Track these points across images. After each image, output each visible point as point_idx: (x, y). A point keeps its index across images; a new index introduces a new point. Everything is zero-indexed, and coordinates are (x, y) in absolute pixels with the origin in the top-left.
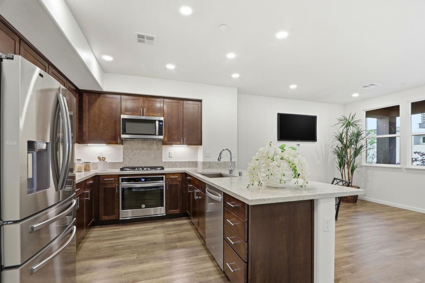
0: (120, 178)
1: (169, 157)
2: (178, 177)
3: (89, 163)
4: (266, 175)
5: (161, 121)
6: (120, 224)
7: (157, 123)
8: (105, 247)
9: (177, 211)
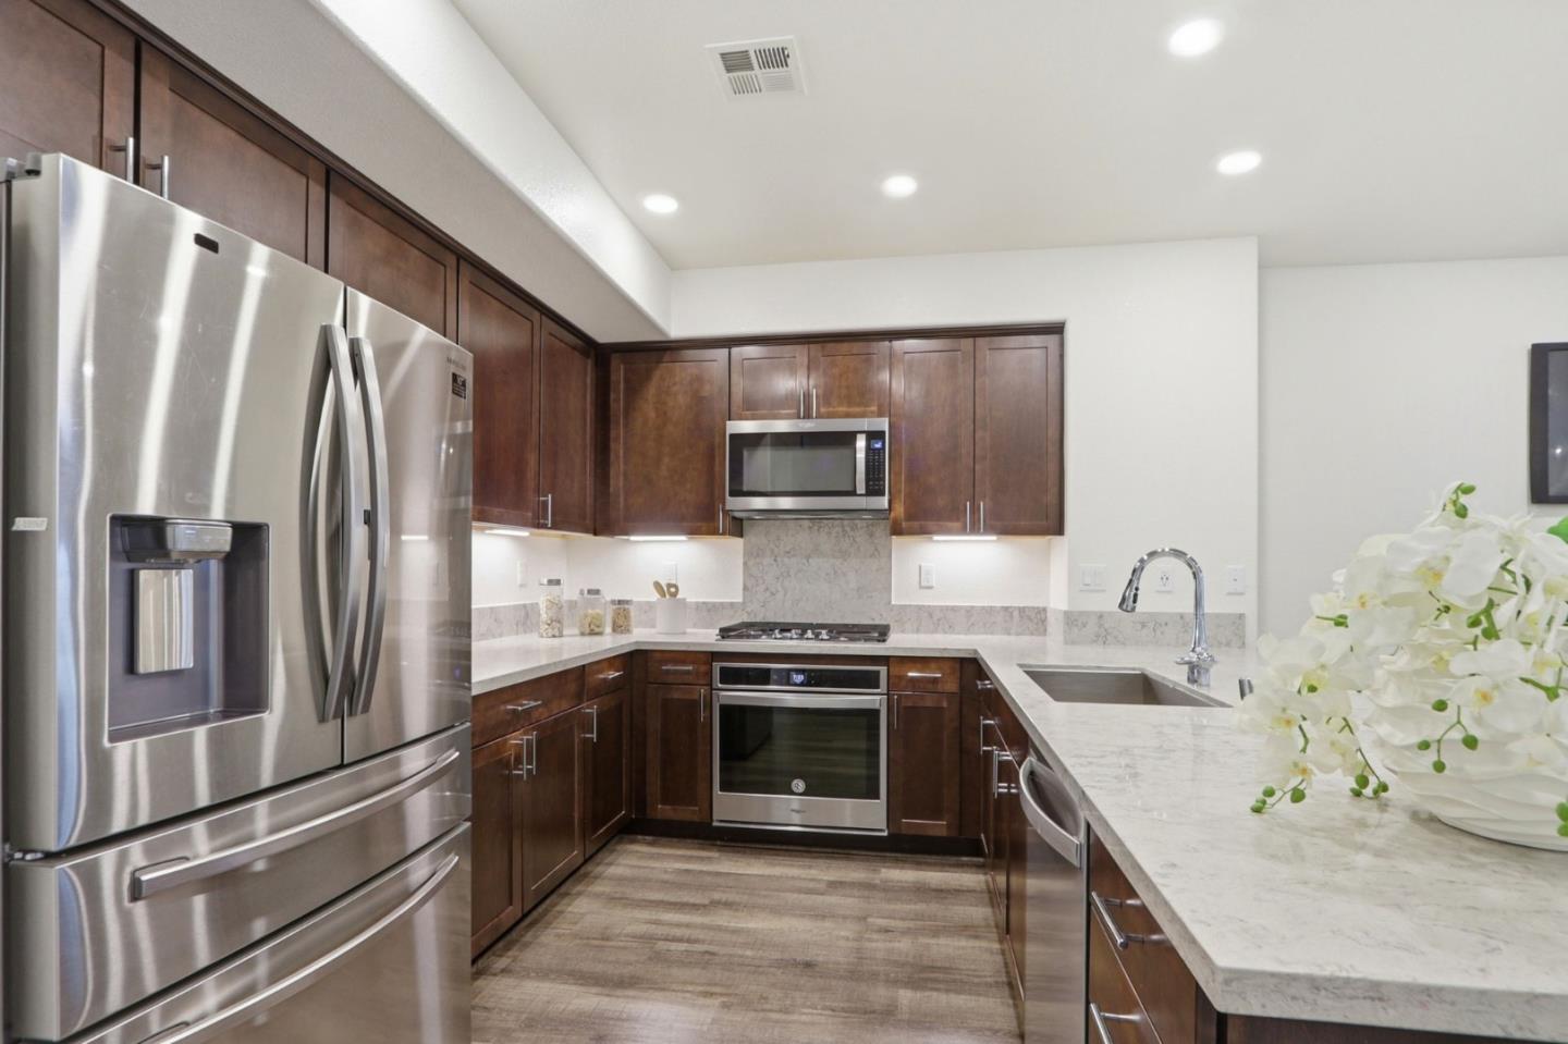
0: (717, 666)
1: (921, 587)
2: (943, 674)
3: (627, 602)
4: (1416, 739)
5: (879, 435)
6: (719, 843)
7: (861, 443)
8: (627, 935)
9: (938, 827)
